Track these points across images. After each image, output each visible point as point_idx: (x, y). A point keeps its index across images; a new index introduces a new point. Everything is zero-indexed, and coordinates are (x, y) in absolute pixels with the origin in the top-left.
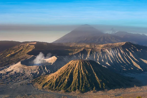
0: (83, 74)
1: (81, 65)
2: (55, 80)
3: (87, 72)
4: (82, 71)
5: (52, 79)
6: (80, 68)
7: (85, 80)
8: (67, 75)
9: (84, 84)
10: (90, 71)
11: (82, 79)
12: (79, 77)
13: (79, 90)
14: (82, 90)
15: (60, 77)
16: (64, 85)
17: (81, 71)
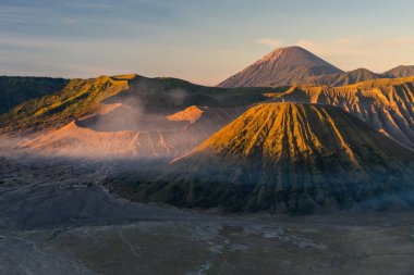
0: (303, 148)
1: (295, 118)
3: (317, 144)
4: (300, 141)
6: (289, 128)
8: (241, 151)
17: (295, 139)
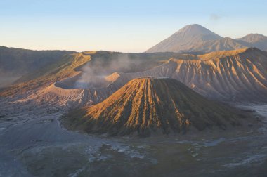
1: (149, 87)
2: (99, 113)
3: (158, 100)
4: (150, 99)
5: (94, 112)
7: (153, 114)
8: (122, 104)
9: (149, 122)
11: (148, 111)
12: (141, 109)
13: (139, 132)
15: (108, 108)
17: (147, 97)
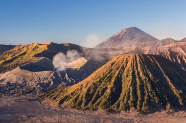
0: (143, 78)
1: (138, 62)
2: (85, 90)
3: (151, 75)
4: (141, 74)
5: (78, 90)
6: (135, 68)
7: (147, 89)
8: (110, 80)
9: (146, 98)
10: (156, 73)
11: (142, 87)
12: (134, 84)
13: (136, 108)
14: (143, 108)
15: (94, 84)
16: (104, 100)
17: (138, 73)
